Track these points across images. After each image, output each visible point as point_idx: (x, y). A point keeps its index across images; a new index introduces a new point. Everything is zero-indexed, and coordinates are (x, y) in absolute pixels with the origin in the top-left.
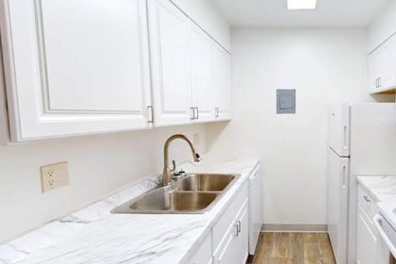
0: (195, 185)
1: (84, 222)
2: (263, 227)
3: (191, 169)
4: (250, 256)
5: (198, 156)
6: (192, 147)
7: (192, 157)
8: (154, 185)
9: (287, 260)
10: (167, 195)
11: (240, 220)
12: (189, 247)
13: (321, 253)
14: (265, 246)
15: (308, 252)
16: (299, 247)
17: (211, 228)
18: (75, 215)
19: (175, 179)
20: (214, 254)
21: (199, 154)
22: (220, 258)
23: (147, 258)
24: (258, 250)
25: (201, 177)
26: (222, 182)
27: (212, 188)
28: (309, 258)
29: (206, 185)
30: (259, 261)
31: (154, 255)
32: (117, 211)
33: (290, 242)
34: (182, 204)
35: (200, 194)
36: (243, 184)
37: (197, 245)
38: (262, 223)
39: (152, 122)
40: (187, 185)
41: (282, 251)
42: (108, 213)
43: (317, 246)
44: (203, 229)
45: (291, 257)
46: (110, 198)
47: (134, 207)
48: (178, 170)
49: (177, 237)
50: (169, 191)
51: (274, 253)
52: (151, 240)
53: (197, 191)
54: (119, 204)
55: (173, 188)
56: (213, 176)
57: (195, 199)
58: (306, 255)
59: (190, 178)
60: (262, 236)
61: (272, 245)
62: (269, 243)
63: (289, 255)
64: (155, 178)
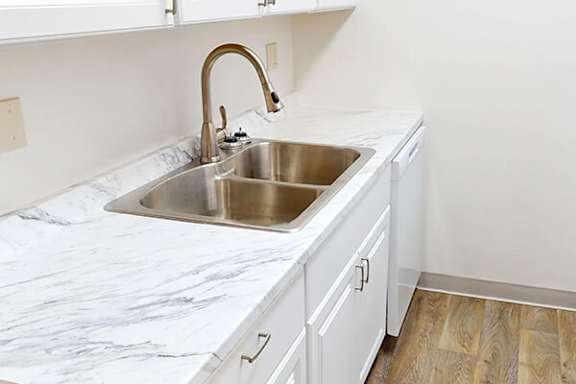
0: (268, 166)
1: (61, 224)
2: (423, 278)
3: (261, 129)
4: (388, 337)
5: (275, 100)
6: (261, 76)
7: (262, 101)
8: (184, 160)
9: (476, 359)
10: (210, 183)
11: (370, 257)
12: (258, 299)
13: (563, 359)
14: (424, 322)
15: (531, 350)
16: (509, 336)
17: (304, 265)
18: (42, 206)
19: (226, 150)
20: (310, 322)
21: (279, 95)
22: (322, 333)
23: (176, 308)
24: (407, 326)
25: (283, 149)
26: (330, 166)
27: (306, 178)
28: (531, 366)
29: (293, 170)
30: (408, 351)
31: (190, 305)
32: (116, 207)
33: (487, 322)
34: (243, 208)
35: (280, 189)
36: (379, 173)
37: (275, 298)
38: (419, 270)
39: (174, 12)
40: (252, 165)
41: (465, 339)
42: (102, 210)
43: (557, 341)
44: (289, 265)
45: (486, 354)
46: (102, 181)
47: (147, 204)
48: (232, 129)
49: (232, 275)
50: (216, 176)
51: (446, 339)
52: (184, 275)
53: (273, 180)
54: (119, 195)
55: (222, 170)
56: (309, 150)
57: (270, 198)
58: (523, 357)
59: (258, 150)
60: (417, 298)
61: (443, 321)
62: (436, 316)
63: (481, 349)
64: (185, 145)
